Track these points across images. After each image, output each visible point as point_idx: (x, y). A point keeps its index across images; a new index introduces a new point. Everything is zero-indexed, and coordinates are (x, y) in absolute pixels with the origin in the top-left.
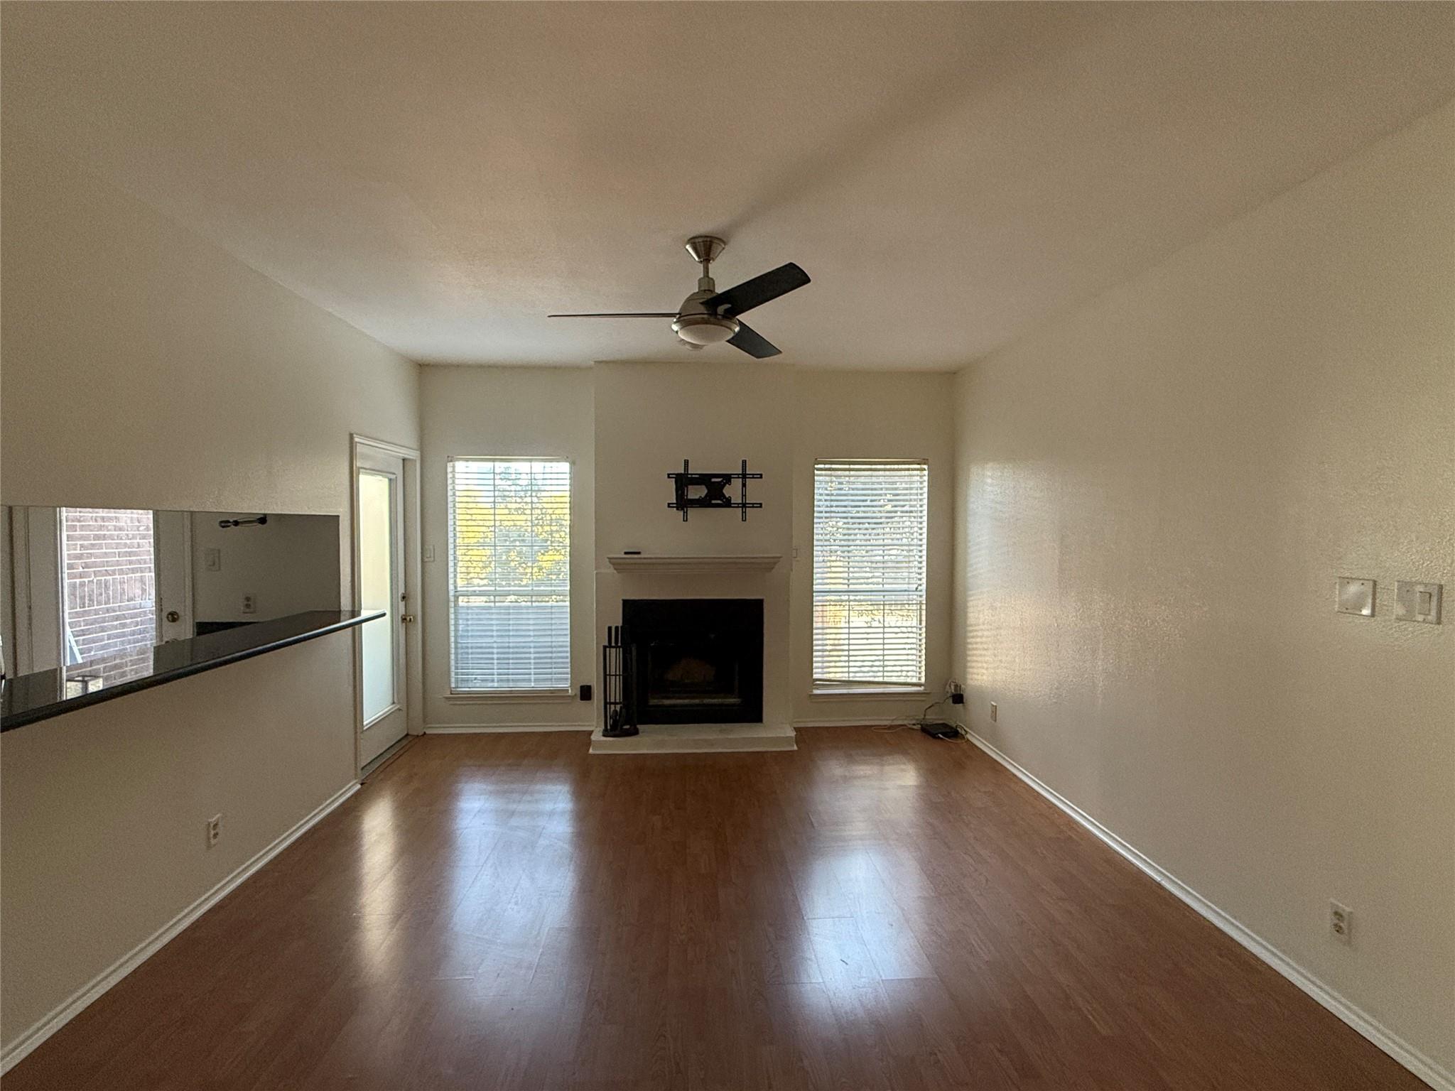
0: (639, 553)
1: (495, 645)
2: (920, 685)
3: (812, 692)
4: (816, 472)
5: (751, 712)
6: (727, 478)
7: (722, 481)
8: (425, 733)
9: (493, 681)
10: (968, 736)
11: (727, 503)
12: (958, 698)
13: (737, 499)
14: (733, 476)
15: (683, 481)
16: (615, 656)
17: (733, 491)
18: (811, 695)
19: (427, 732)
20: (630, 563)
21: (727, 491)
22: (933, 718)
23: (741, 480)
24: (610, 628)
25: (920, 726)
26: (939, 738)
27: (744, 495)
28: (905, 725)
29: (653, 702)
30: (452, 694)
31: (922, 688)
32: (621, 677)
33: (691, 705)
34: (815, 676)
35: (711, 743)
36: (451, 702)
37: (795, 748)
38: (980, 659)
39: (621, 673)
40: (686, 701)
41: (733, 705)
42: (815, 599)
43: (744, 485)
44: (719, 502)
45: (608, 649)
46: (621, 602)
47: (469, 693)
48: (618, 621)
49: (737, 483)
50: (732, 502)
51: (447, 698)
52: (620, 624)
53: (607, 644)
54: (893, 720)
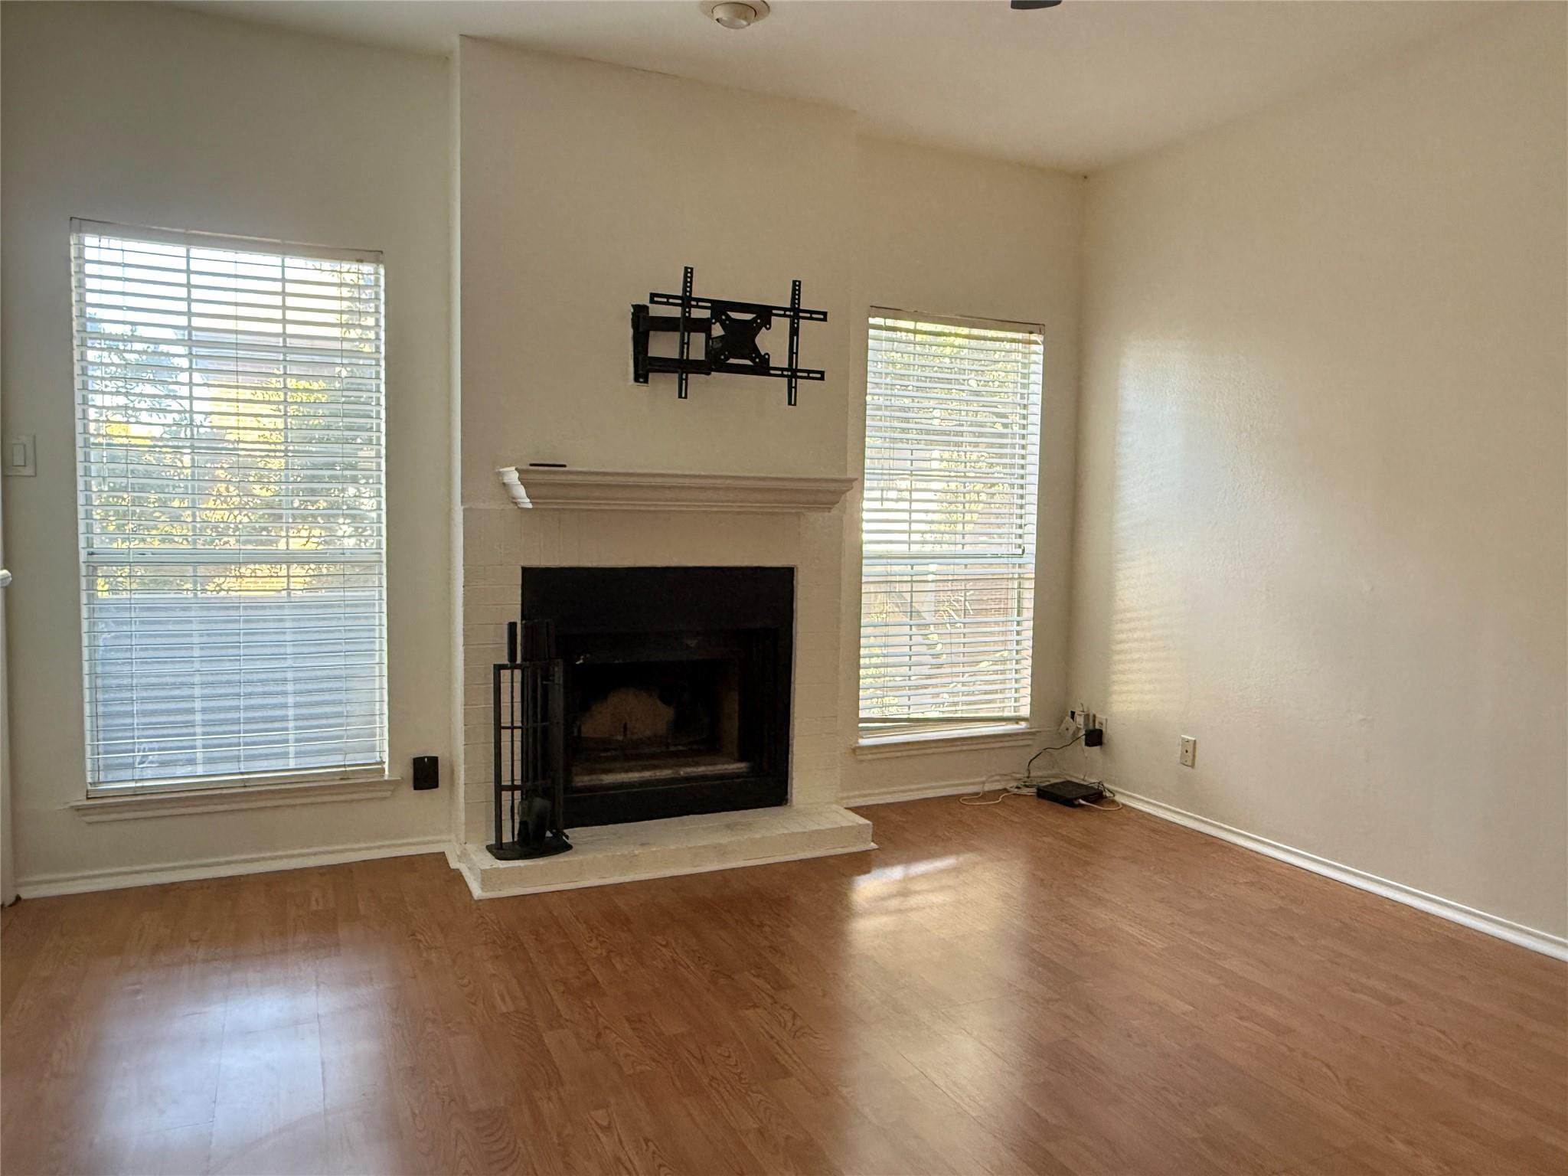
0: (564, 466)
1: (197, 679)
2: (1017, 720)
3: (858, 743)
4: (872, 332)
6: (764, 314)
7: (754, 320)
8: (18, 899)
9: (192, 762)
10: (1118, 798)
11: (762, 367)
12: (1095, 737)
13: (779, 359)
14: (774, 312)
17: (772, 341)
18: (854, 750)
19: (24, 895)
21: (762, 341)
22: (1046, 774)
23: (787, 321)
24: (512, 627)
25: (1034, 790)
26: (1081, 805)
27: (792, 353)
28: (1005, 790)
29: (583, 780)
30: (88, 798)
31: (1023, 725)
32: (518, 733)
33: (659, 782)
34: (862, 714)
35: (722, 851)
36: (88, 819)
37: (873, 845)
38: (1135, 666)
39: (518, 724)
40: (647, 775)
41: (738, 776)
42: (865, 569)
43: (794, 332)
44: (748, 362)
46: (520, 572)
47: (135, 792)
48: (515, 610)
50: (771, 365)
51: (78, 809)
52: (518, 616)
54: (983, 783)
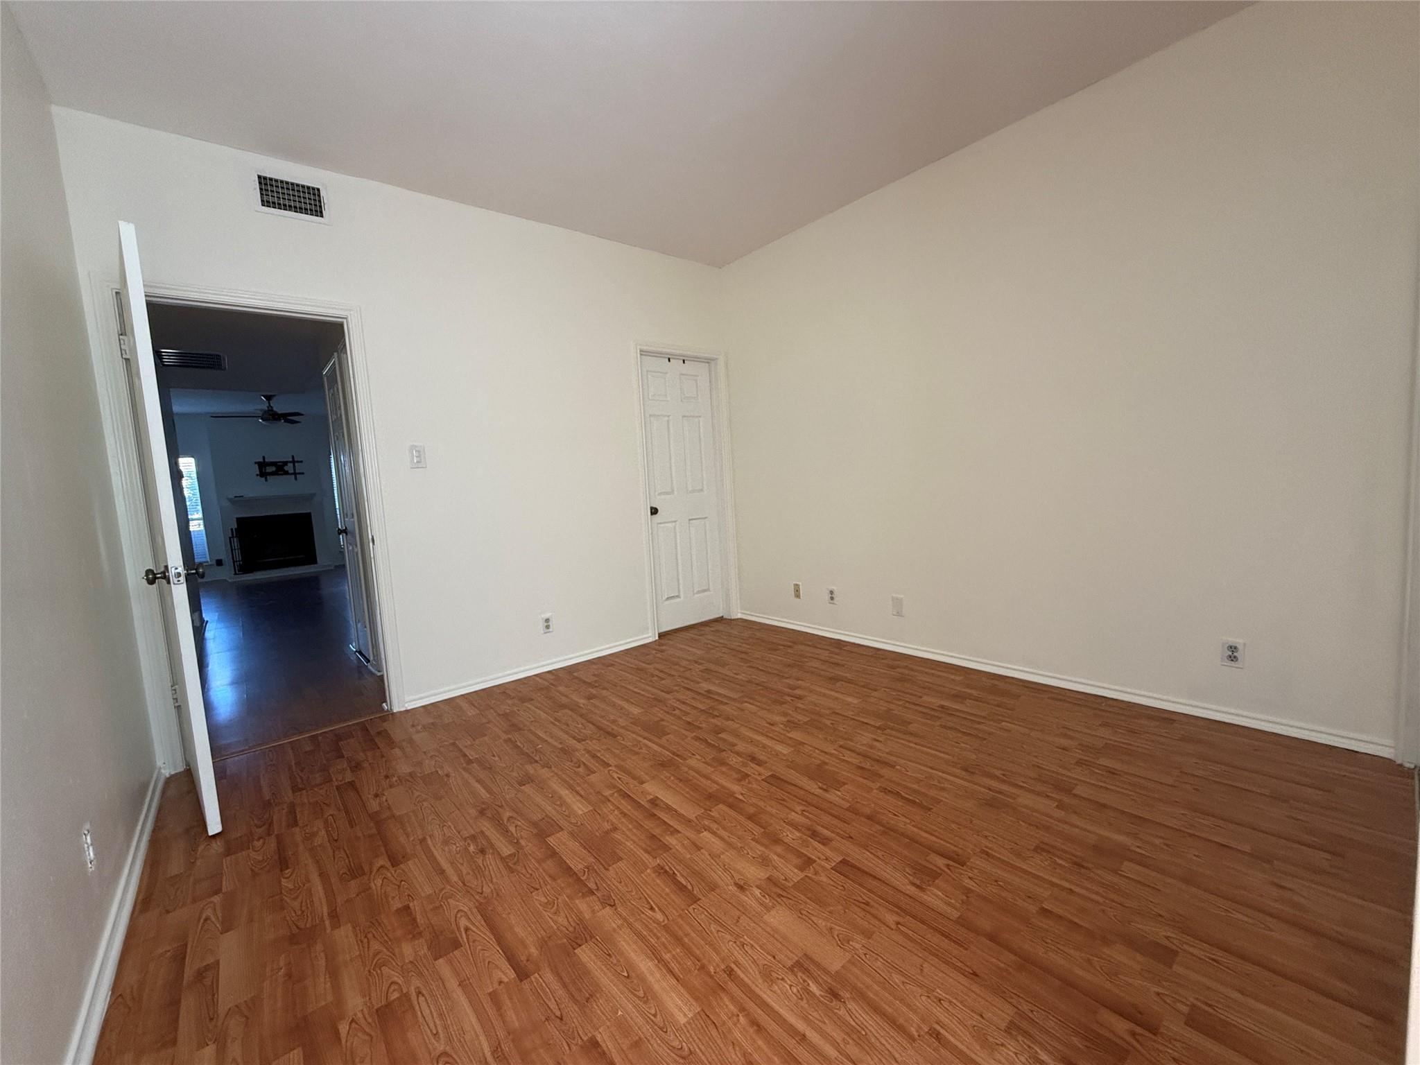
0: (242, 496)
5: (313, 560)
6: (286, 463)
7: (283, 464)
13: (291, 471)
14: (288, 462)
15: (262, 465)
16: (235, 541)
17: (289, 468)
20: (237, 501)
21: (286, 468)
24: (232, 530)
27: (295, 470)
29: (260, 562)
41: (301, 558)
43: (294, 466)
44: (282, 473)
45: (232, 539)
46: (235, 519)
48: (235, 526)
49: (291, 465)
52: (236, 527)
53: (230, 536)
